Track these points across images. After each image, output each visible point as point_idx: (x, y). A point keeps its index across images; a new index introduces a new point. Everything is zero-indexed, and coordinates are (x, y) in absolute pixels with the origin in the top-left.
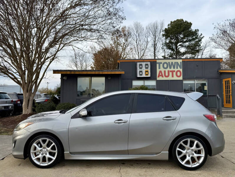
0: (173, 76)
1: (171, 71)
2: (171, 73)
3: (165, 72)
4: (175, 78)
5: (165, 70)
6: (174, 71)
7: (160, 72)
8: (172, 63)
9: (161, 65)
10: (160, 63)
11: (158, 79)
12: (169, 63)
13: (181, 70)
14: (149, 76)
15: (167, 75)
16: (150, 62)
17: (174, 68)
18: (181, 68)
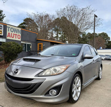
0: (16, 38)
1: (15, 34)
2: (15, 36)
3: (12, 34)
4: (17, 39)
5: (11, 33)
6: (17, 35)
7: (9, 33)
8: (16, 29)
9: (10, 29)
10: (9, 28)
11: (7, 38)
12: (14, 29)
13: (20, 35)
14: (2, 35)
15: (13, 36)
16: (4, 25)
17: (17, 33)
18: (20, 34)
